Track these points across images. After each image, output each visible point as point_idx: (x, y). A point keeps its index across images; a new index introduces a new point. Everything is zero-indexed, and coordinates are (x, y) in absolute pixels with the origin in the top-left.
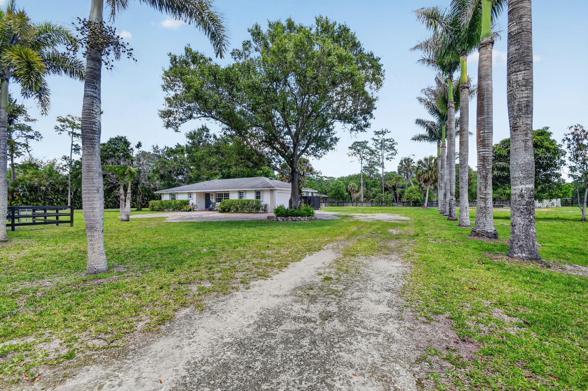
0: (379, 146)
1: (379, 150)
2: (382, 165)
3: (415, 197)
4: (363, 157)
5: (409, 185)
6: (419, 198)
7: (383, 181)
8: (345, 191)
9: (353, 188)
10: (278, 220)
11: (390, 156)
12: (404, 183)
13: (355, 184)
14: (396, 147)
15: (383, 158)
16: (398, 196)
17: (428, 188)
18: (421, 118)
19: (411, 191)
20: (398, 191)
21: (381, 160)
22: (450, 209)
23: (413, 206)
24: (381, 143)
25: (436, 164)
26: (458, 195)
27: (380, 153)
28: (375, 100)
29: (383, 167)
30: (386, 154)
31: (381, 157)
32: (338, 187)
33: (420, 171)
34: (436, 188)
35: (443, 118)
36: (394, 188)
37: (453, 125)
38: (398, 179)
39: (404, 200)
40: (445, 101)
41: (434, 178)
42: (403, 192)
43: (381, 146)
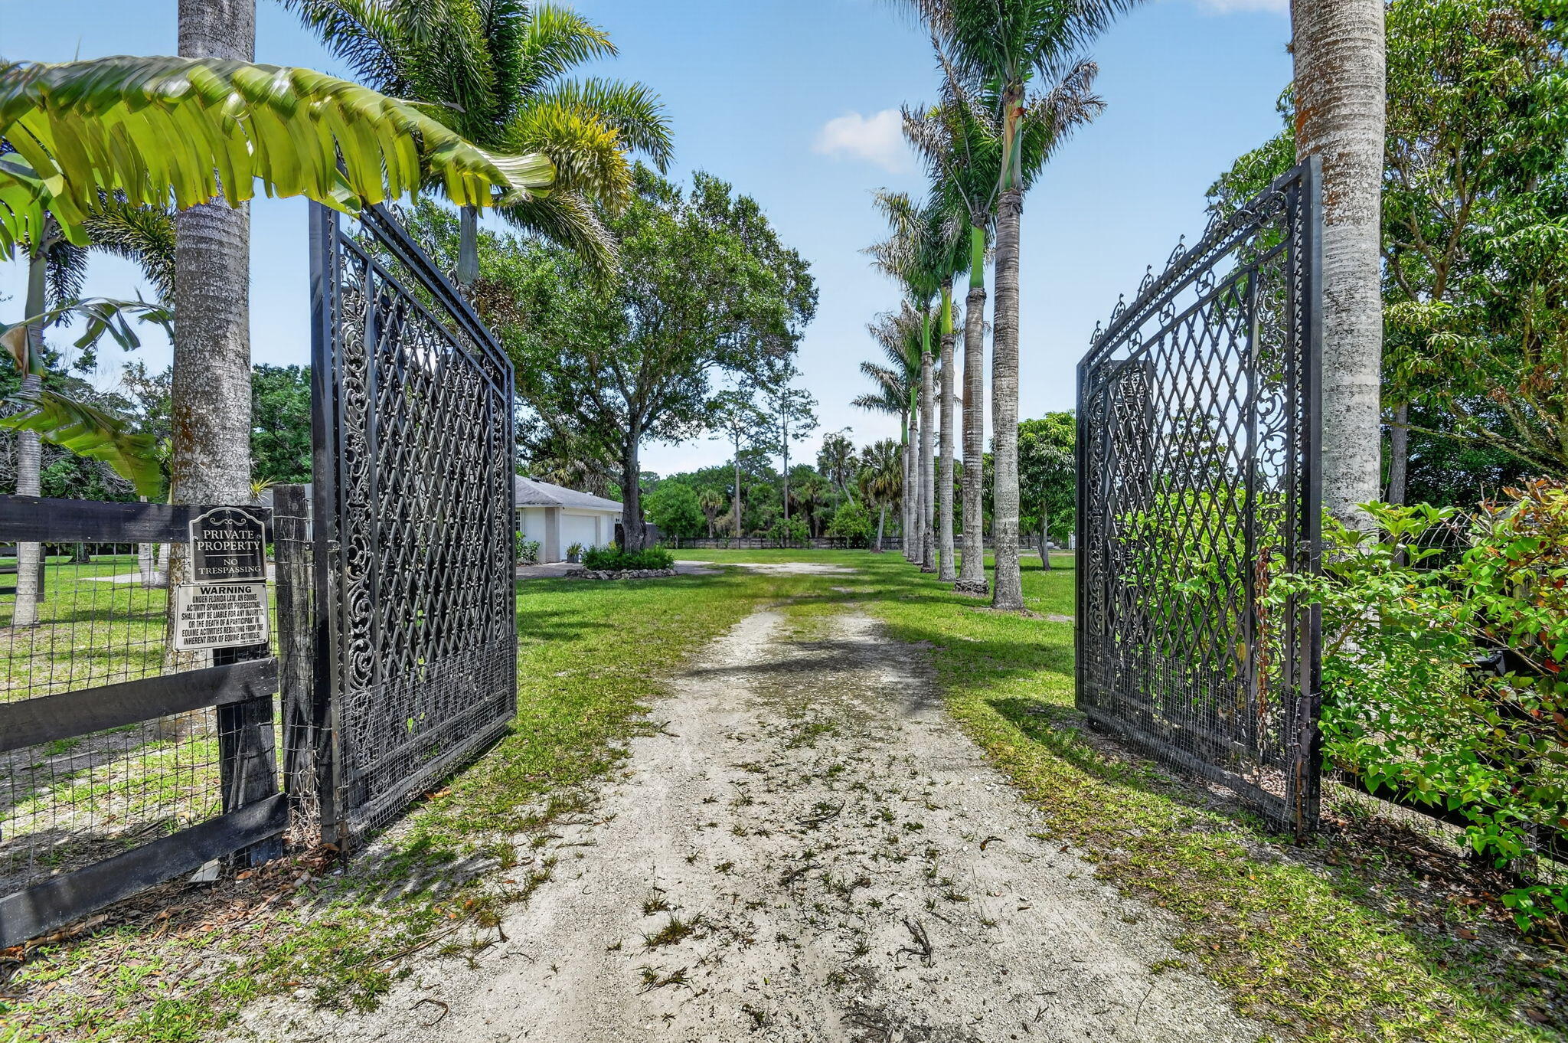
0: (776, 405)
1: (777, 415)
2: (784, 451)
3: (856, 527)
4: (742, 429)
5: (843, 501)
6: (864, 530)
7: (785, 489)
8: (698, 512)
9: (711, 504)
10: (599, 578)
11: (802, 432)
12: (832, 495)
13: (716, 493)
14: (815, 410)
15: (786, 434)
16: (817, 523)
17: (885, 508)
18: (871, 362)
19: (847, 515)
20: (819, 512)
21: (781, 438)
22: (926, 552)
23: (852, 547)
24: (783, 398)
25: (899, 460)
26: (937, 527)
27: (780, 422)
28: (797, 338)
29: (786, 455)
30: (792, 426)
31: (781, 431)
32: (683, 502)
33: (867, 472)
34: (897, 507)
35: (914, 373)
36: (809, 506)
37: (930, 382)
38: (818, 485)
39: (832, 532)
40: (917, 346)
41: (894, 488)
42: (829, 516)
43: (782, 406)
